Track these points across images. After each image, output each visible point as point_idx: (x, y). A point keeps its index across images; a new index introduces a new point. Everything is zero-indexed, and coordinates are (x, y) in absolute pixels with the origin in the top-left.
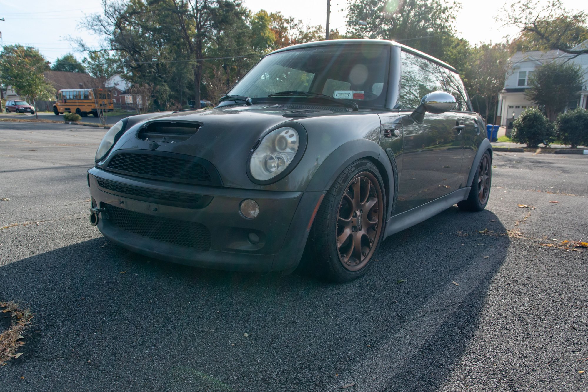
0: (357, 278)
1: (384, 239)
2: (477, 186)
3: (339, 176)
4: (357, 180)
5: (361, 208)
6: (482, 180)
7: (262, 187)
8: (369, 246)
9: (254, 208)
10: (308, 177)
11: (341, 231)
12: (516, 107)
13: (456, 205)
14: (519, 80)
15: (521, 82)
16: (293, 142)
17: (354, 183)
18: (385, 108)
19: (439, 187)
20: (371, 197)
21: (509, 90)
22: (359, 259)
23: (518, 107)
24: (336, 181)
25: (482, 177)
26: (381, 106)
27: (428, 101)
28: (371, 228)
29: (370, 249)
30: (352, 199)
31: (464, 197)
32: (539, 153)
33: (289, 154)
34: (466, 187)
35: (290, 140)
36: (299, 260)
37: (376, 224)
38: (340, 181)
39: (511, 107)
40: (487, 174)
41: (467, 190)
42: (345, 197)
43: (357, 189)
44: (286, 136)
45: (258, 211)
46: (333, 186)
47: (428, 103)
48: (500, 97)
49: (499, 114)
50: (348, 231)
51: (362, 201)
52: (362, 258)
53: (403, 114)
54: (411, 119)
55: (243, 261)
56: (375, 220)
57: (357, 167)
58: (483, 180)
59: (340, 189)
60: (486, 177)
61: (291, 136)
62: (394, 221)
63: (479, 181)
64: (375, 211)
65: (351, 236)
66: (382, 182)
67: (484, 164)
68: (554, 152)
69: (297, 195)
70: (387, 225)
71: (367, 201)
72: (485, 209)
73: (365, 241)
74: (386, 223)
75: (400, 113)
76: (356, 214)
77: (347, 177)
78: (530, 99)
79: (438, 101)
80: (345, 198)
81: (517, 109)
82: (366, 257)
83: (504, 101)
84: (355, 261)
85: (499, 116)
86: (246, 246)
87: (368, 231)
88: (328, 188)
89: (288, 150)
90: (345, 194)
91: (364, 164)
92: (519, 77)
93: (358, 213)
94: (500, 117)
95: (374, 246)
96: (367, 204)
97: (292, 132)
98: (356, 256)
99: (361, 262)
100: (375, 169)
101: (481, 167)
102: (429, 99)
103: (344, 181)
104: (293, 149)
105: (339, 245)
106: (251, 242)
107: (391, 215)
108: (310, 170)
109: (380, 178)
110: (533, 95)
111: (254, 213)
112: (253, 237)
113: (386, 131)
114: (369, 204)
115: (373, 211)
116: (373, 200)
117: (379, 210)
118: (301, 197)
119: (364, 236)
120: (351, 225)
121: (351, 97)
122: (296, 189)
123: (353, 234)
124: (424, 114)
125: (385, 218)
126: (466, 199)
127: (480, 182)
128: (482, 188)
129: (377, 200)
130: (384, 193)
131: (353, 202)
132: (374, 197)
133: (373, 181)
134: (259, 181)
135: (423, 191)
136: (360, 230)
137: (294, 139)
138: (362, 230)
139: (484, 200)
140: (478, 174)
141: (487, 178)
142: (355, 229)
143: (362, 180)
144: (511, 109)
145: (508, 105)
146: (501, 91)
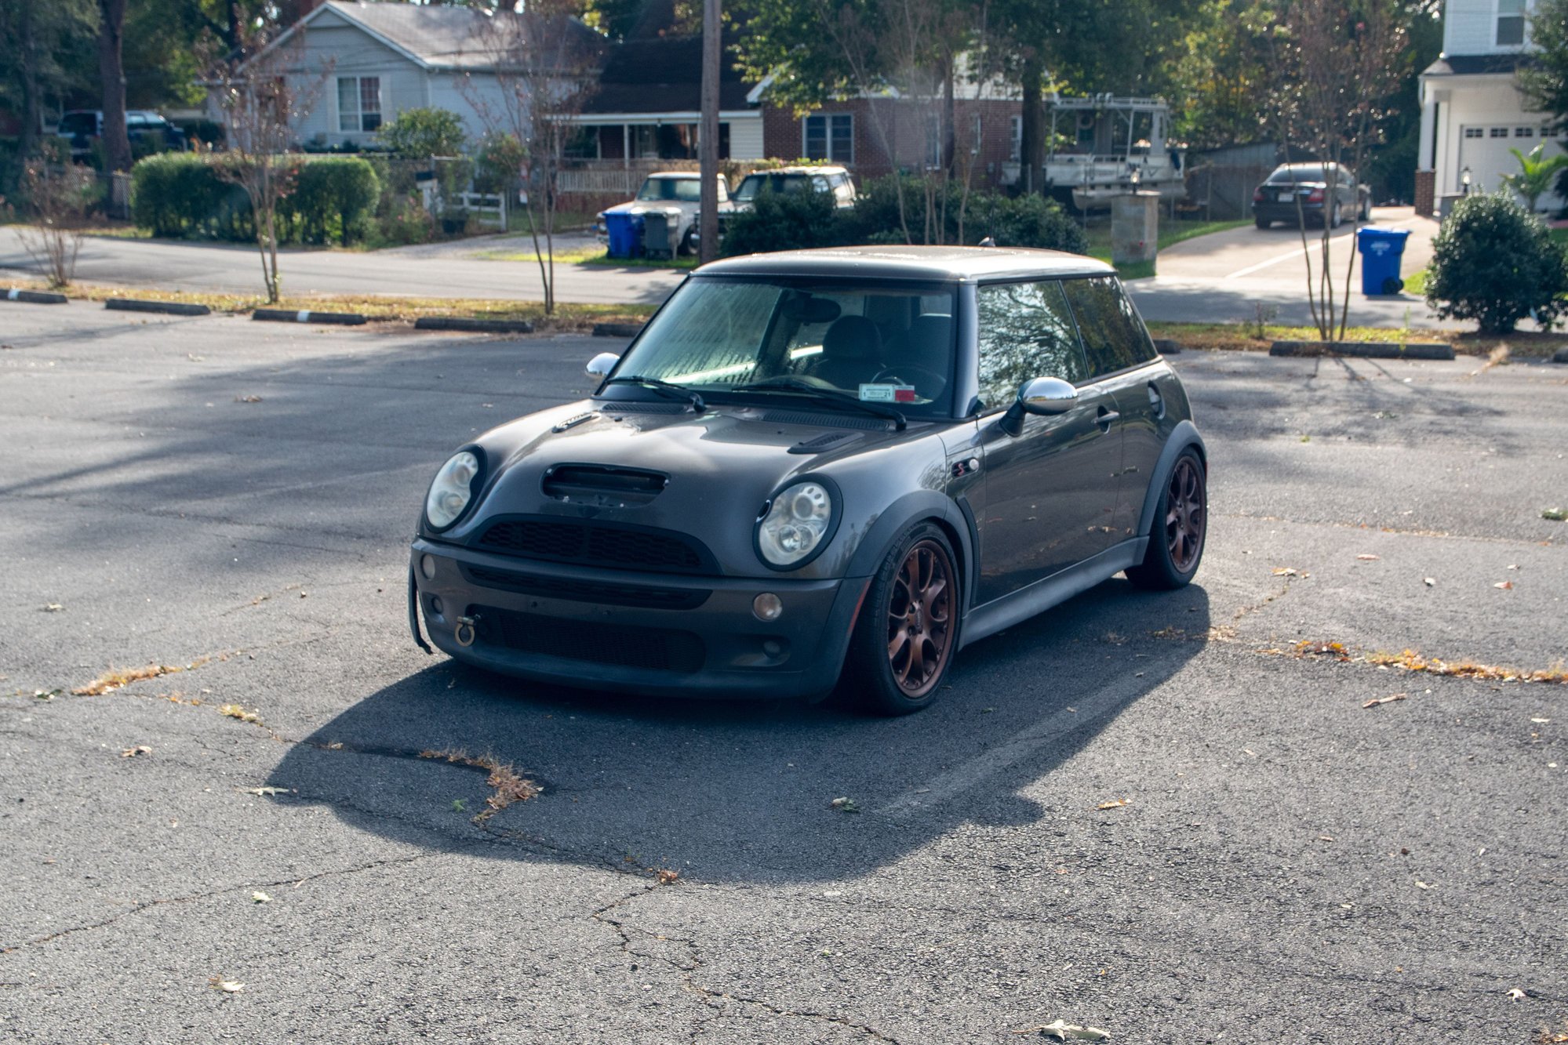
0: (919, 709)
1: (960, 648)
2: (1165, 533)
3: (889, 553)
4: (913, 555)
5: (920, 598)
6: (1178, 517)
7: (782, 575)
8: (934, 659)
9: (772, 605)
10: (844, 555)
11: (893, 634)
12: (1495, 133)
13: (1121, 575)
14: (1502, 21)
15: (1509, 29)
16: (821, 506)
17: (909, 560)
18: (953, 420)
19: (1088, 534)
20: (936, 579)
21: (1464, 65)
22: (921, 680)
23: (1498, 133)
24: (885, 560)
25: (1180, 510)
26: (945, 413)
27: (1030, 397)
28: (936, 630)
29: (937, 664)
30: (907, 583)
31: (1135, 559)
32: (1500, 363)
33: (815, 523)
34: (1138, 536)
35: (816, 502)
36: (837, 678)
37: (944, 623)
38: (891, 559)
39: (1474, 133)
40: (1194, 500)
41: (1139, 545)
42: (898, 582)
43: (914, 569)
44: (811, 497)
45: (779, 610)
46: (881, 569)
47: (1029, 400)
48: (1428, 91)
49: (1424, 164)
50: (902, 635)
51: (922, 587)
52: (925, 679)
53: (984, 422)
54: (1000, 429)
55: (756, 683)
56: (943, 617)
57: (913, 535)
58: (1183, 515)
59: (892, 572)
60: (1192, 507)
61: (818, 497)
62: (977, 616)
63: (1171, 518)
64: (943, 602)
65: (907, 643)
66: (952, 554)
67: (1184, 479)
68: (1552, 357)
69: (833, 584)
70: (965, 625)
71: (930, 586)
72: (1193, 581)
73: (929, 650)
74: (961, 620)
75: (980, 421)
76: (914, 608)
77: (900, 553)
78: (1537, 107)
79: (1048, 396)
80: (898, 584)
81: (1498, 140)
82: (931, 675)
83: (1443, 107)
84: (914, 683)
85: (1425, 174)
86: (760, 661)
87: (932, 633)
88: (874, 572)
89: (814, 517)
90: (898, 578)
91: (923, 529)
92: (1500, 11)
93: (917, 606)
94: (1431, 177)
95: (943, 659)
96: (930, 590)
97: (817, 490)
98: (916, 675)
99: (923, 685)
100: (940, 534)
101: (1174, 486)
102: (1030, 393)
103: (896, 560)
104: (820, 515)
105: (891, 656)
106: (768, 654)
107: (971, 607)
108: (845, 543)
109: (949, 547)
110: (1549, 90)
111: (773, 612)
112: (771, 647)
113: (956, 466)
114: (933, 591)
115: (940, 600)
116: (939, 583)
117: (949, 599)
118: (839, 586)
119: (926, 642)
120: (907, 624)
121: (891, 398)
122: (829, 574)
123: (911, 638)
124: (1023, 419)
125: (959, 614)
126: (1140, 562)
127: (1174, 524)
128: (1180, 535)
129: (944, 582)
130: (957, 571)
131: (909, 588)
132: (940, 577)
133: (937, 554)
134: (778, 566)
135: (1047, 548)
136: (921, 632)
137: (821, 501)
138: (924, 632)
139: (1190, 562)
140: (1165, 506)
141: (1195, 511)
142: (913, 630)
143: (920, 553)
144: (1473, 142)
145: (1462, 127)
146: (1432, 69)
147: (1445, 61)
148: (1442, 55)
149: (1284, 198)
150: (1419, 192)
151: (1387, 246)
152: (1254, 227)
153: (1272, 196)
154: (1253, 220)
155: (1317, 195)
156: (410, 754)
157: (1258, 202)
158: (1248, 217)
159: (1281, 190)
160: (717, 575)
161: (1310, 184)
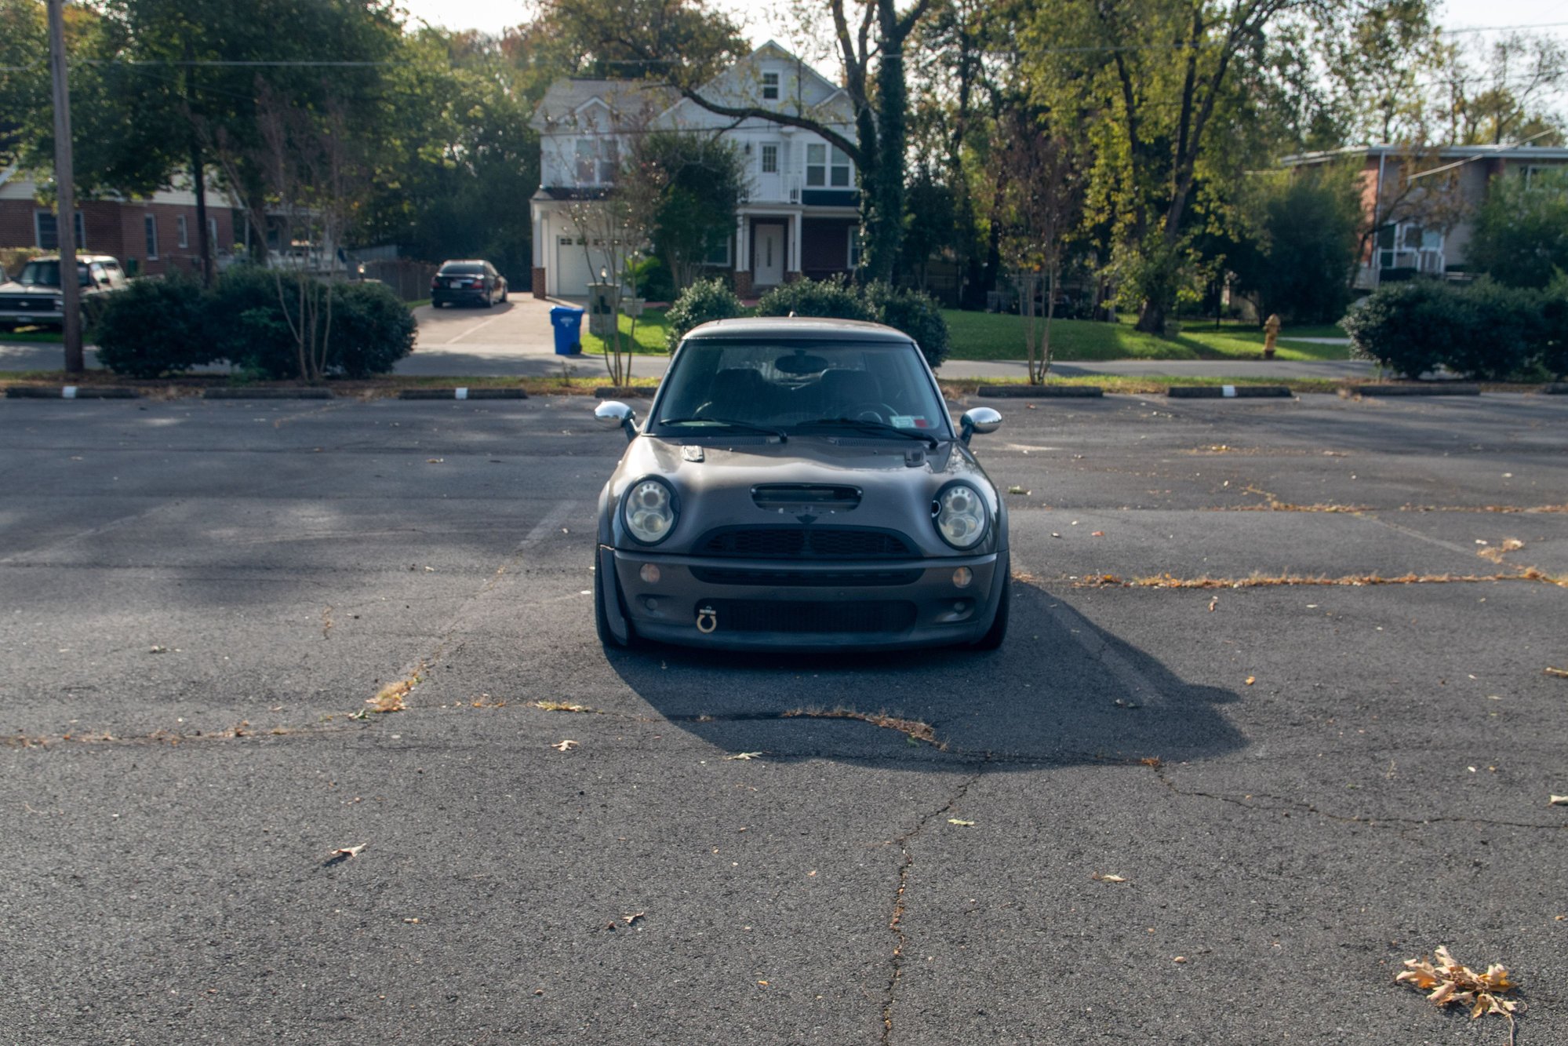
9: (964, 576)
12: (580, 242)
14: (580, 165)
16: (971, 502)
21: (556, 194)
23: (582, 242)
35: (969, 500)
39: (565, 242)
45: (968, 578)
48: (536, 212)
49: (537, 262)
55: (950, 633)
61: (969, 495)
81: (582, 247)
83: (545, 223)
85: (539, 269)
86: (951, 617)
89: (966, 511)
94: (542, 271)
97: (967, 491)
104: (970, 509)
106: (957, 611)
111: (966, 580)
121: (913, 426)
144: (566, 248)
145: (558, 237)
146: (536, 196)
147: (544, 190)
148: (541, 187)
149: (456, 285)
150: (535, 283)
151: (571, 320)
152: (431, 306)
153: (446, 284)
154: (431, 300)
155: (478, 284)
156: (774, 716)
157: (435, 288)
158: (425, 297)
159: (452, 279)
160: (920, 557)
161: (473, 276)
